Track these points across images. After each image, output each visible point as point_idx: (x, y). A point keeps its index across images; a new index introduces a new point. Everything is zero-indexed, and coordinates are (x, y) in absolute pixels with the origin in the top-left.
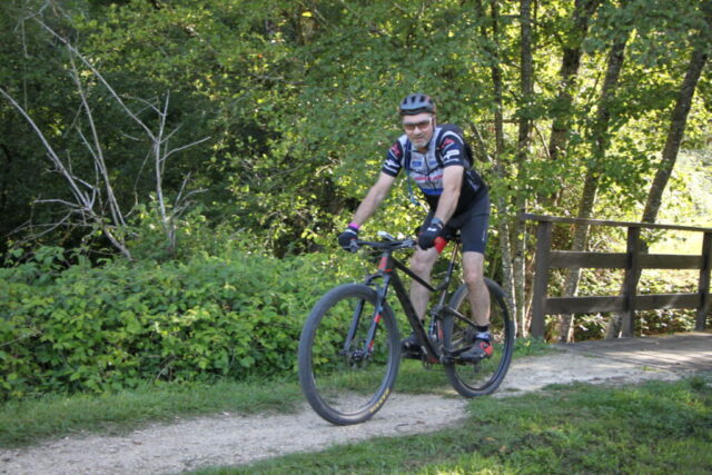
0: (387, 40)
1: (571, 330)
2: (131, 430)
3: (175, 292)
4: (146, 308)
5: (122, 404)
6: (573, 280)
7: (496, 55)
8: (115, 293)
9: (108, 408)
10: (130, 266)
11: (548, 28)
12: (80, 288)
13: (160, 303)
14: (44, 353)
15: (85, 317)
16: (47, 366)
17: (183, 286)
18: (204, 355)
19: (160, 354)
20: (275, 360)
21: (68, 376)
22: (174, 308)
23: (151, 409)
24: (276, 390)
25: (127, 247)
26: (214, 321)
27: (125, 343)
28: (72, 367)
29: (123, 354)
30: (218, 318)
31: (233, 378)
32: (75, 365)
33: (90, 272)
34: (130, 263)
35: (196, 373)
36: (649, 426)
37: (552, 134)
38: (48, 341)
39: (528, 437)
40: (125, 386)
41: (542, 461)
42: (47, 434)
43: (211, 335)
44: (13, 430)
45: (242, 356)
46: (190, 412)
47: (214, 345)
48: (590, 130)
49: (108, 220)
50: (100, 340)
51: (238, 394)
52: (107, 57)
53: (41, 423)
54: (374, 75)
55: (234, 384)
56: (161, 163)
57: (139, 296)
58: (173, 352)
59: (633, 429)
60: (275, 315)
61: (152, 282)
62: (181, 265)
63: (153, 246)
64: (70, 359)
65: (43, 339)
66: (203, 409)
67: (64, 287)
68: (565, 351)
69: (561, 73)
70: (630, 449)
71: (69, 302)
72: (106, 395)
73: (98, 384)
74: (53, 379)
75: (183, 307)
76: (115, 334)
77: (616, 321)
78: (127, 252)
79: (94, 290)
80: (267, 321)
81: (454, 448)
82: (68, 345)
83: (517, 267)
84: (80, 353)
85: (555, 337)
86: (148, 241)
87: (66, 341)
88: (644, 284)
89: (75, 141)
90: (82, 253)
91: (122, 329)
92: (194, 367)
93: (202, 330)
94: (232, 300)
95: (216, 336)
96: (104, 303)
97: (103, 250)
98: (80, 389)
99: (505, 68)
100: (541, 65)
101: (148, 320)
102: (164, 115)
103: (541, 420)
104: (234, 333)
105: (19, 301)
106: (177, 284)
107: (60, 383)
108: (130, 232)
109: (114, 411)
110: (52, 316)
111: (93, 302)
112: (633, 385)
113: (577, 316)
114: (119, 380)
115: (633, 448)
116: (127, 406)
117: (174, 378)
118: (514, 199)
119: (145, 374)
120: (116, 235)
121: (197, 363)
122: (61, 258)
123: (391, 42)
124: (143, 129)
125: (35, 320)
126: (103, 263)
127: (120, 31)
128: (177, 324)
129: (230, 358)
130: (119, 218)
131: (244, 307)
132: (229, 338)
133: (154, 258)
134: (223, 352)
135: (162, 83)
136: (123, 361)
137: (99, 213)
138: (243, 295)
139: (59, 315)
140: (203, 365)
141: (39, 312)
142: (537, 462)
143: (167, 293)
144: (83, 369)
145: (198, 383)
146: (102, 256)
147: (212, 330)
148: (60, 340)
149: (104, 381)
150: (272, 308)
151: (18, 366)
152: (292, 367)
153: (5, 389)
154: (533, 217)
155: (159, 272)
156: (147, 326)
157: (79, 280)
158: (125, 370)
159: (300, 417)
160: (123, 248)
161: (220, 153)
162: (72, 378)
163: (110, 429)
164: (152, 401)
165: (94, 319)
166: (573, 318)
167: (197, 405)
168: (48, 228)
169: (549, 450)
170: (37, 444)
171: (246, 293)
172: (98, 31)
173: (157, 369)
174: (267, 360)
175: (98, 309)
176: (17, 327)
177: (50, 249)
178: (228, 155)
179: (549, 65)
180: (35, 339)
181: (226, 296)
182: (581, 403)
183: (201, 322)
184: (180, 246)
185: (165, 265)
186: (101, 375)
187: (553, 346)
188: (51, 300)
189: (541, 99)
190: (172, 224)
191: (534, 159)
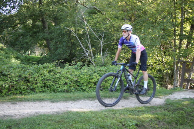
0: (151, 22)
1: (189, 87)
2: (95, 100)
3: (104, 73)
4: (98, 76)
6: (190, 75)
7: (175, 26)
8: (92, 72)
11: (187, 19)
12: (85, 71)
13: (101, 75)
14: (78, 83)
15: (86, 77)
16: (79, 86)
17: (106, 72)
18: (109, 86)
25: (94, 63)
27: (94, 82)
29: (93, 84)
32: (84, 86)
33: (87, 68)
34: (95, 66)
35: (107, 90)
37: (187, 43)
38: (79, 81)
39: (179, 108)
40: (93, 91)
41: (182, 114)
43: (111, 82)
44: (72, 98)
49: (91, 57)
50: (89, 81)
52: (92, 25)
53: (78, 97)
54: (147, 29)
55: (115, 92)
56: (102, 46)
57: (97, 73)
58: (103, 85)
61: (99, 71)
62: (105, 67)
63: (99, 63)
64: (83, 85)
65: (78, 80)
66: (109, 97)
67: (82, 70)
68: (188, 91)
69: (190, 29)
71: (83, 74)
72: (90, 93)
73: (88, 90)
74: (80, 89)
76: (92, 80)
78: (94, 64)
79: (88, 71)
81: (162, 109)
82: (83, 82)
83: (177, 72)
84: (85, 84)
85: (185, 88)
87: (83, 81)
89: (85, 41)
90: (86, 64)
92: (107, 88)
93: (109, 81)
96: (90, 74)
97: (90, 64)
98: (85, 91)
99: (176, 28)
100: (185, 28)
102: (103, 36)
105: (74, 73)
108: (95, 60)
109: (91, 96)
111: (88, 74)
113: (191, 83)
116: (94, 95)
117: (103, 90)
118: (177, 57)
120: (92, 60)
122: (82, 65)
123: (152, 22)
124: (99, 39)
125: (77, 77)
126: (90, 66)
127: (95, 20)
130: (93, 57)
133: (100, 66)
135: (103, 30)
136: (93, 86)
137: (89, 56)
139: (81, 76)
140: (109, 88)
141: (78, 75)
142: (180, 114)
143: (102, 73)
145: (108, 92)
147: (111, 81)
148: (81, 81)
151: (73, 85)
153: (71, 90)
154: (182, 61)
155: (101, 69)
156: (98, 79)
157: (85, 69)
158: (93, 88)
159: (129, 100)
160: (93, 63)
161: (114, 45)
162: (83, 89)
163: (91, 99)
165: (88, 77)
166: (190, 84)
167: (107, 96)
168: (79, 59)
169: (183, 112)
170: (77, 101)
172: (91, 20)
176: (74, 78)
177: (80, 63)
178: (115, 45)
179: (187, 27)
180: (76, 80)
183: (109, 79)
184: (105, 63)
185: (102, 67)
186: (89, 88)
187: (185, 90)
188: (80, 73)
189: (185, 35)
190: (103, 59)
191: (183, 48)
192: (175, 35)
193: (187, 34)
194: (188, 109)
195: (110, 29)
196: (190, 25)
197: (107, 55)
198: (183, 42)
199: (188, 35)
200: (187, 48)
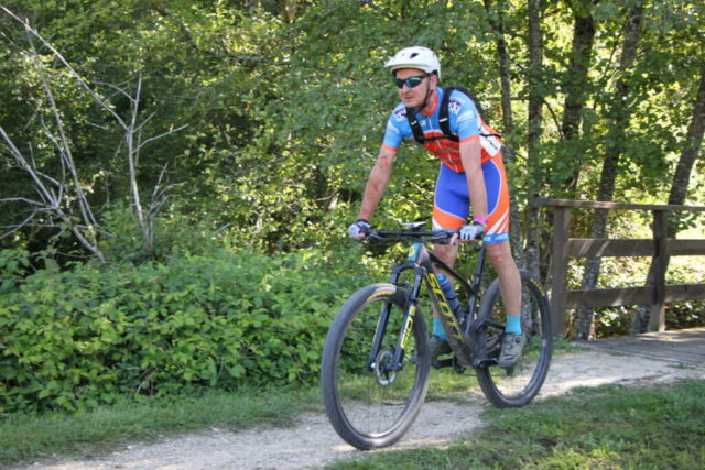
1: (593, 325)
2: (111, 452)
3: (154, 296)
4: (122, 316)
5: (98, 423)
6: (593, 271)
7: (500, 30)
8: (86, 299)
9: (82, 429)
10: (103, 269)
12: (47, 294)
13: (138, 308)
14: (9, 369)
15: (54, 328)
16: (12, 383)
17: (163, 288)
18: (189, 365)
19: (139, 365)
20: (268, 368)
21: (37, 393)
22: (153, 314)
23: (130, 428)
24: (269, 401)
25: (99, 248)
26: (199, 326)
27: (100, 355)
28: (40, 383)
29: (97, 365)
30: (203, 323)
31: (221, 390)
32: (44, 380)
33: (59, 277)
34: (103, 265)
35: (180, 385)
36: (690, 431)
37: (565, 111)
38: (12, 356)
40: (101, 402)
42: (14, 460)
43: (196, 343)
45: (231, 365)
46: (174, 428)
47: (199, 354)
48: (607, 106)
49: (77, 219)
50: (71, 352)
51: (227, 408)
55: (223, 397)
56: (134, 155)
57: (114, 301)
58: (154, 363)
59: (671, 434)
60: (266, 317)
61: (127, 286)
62: (160, 266)
63: (128, 247)
64: (37, 375)
65: (7, 353)
66: (190, 425)
67: (30, 294)
68: (588, 349)
69: (574, 41)
70: (669, 456)
71: (36, 311)
72: (81, 413)
73: (71, 401)
74: (20, 397)
75: (164, 312)
76: (88, 344)
77: (643, 314)
78: (100, 254)
79: (64, 296)
80: (257, 324)
81: (471, 461)
82: (36, 359)
83: (531, 258)
84: (49, 368)
85: (575, 334)
86: (122, 241)
87: (34, 354)
88: (671, 273)
90: (50, 256)
91: (96, 339)
92: (178, 378)
93: (186, 337)
94: (219, 303)
95: (202, 344)
96: (74, 310)
97: (71, 252)
98: (50, 407)
99: (507, 38)
100: (551, 36)
101: (126, 327)
102: (137, 102)
103: (567, 427)
104: (221, 339)
106: (157, 287)
107: (27, 401)
108: (102, 231)
109: (89, 431)
110: (17, 326)
111: (63, 310)
112: (668, 385)
113: (599, 311)
114: (94, 397)
115: (673, 455)
116: (104, 425)
117: (156, 391)
119: (123, 388)
121: (182, 374)
122: (26, 263)
124: (115, 118)
126: (72, 267)
127: (81, 16)
128: (158, 332)
129: (218, 367)
130: (89, 217)
131: (231, 311)
132: (216, 346)
133: (130, 259)
134: (211, 361)
136: (99, 374)
137: (66, 211)
138: (230, 297)
139: (24, 325)
140: (187, 377)
143: (146, 297)
144: (53, 385)
145: (181, 396)
146: (72, 259)
147: (197, 337)
148: (26, 354)
149: (77, 398)
150: (262, 310)
152: (287, 375)
155: (138, 276)
156: (124, 335)
157: (47, 285)
158: (101, 385)
159: (298, 431)
160: (94, 249)
161: (195, 146)
162: (41, 396)
163: (87, 450)
164: (132, 418)
165: (65, 328)
166: (595, 313)
167: (181, 422)
168: (7, 230)
171: (233, 295)
173: (137, 382)
174: (259, 368)
175: (68, 317)
177: (14, 252)
179: (559, 35)
181: (211, 299)
182: (610, 407)
183: (184, 328)
184: (159, 245)
185: (141, 267)
186: (74, 391)
187: (574, 344)
188: (15, 308)
189: (551, 72)
190: (149, 221)
191: (546, 140)
192: (504, 73)
193: (563, 64)
194: (598, 440)
195: (168, 59)
196: (573, 22)
197: (165, 198)
198: (544, 107)
199: (564, 69)
200: (569, 138)
